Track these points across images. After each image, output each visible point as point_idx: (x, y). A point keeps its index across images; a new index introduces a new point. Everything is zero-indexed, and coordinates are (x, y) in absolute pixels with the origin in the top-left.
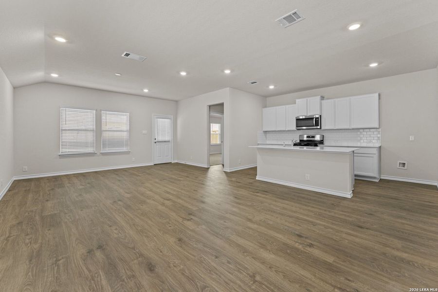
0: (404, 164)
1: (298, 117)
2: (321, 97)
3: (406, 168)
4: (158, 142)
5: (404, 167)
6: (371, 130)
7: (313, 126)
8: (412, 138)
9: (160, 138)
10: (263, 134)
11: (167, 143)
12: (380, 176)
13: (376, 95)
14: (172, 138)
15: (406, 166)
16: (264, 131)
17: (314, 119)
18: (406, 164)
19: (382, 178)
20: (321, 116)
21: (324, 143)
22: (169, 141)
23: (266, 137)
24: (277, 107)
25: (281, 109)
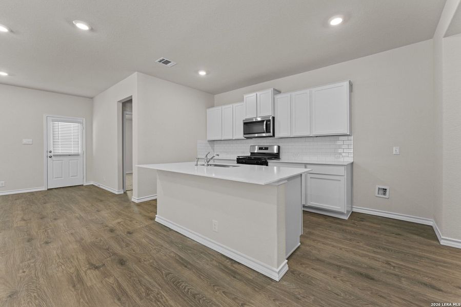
0: (385, 190)
1: (246, 119)
2: (275, 90)
3: (387, 196)
4: (54, 156)
5: (385, 194)
6: (341, 138)
7: (264, 133)
8: (396, 150)
9: (60, 151)
10: (208, 145)
11: (76, 158)
12: (352, 207)
13: (346, 84)
14: (84, 150)
15: (387, 192)
16: (208, 141)
17: (265, 123)
18: (388, 191)
19: (355, 210)
20: (274, 118)
21: (281, 157)
22: (78, 155)
23: (214, 149)
24: (224, 107)
25: (227, 109)
